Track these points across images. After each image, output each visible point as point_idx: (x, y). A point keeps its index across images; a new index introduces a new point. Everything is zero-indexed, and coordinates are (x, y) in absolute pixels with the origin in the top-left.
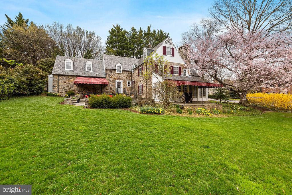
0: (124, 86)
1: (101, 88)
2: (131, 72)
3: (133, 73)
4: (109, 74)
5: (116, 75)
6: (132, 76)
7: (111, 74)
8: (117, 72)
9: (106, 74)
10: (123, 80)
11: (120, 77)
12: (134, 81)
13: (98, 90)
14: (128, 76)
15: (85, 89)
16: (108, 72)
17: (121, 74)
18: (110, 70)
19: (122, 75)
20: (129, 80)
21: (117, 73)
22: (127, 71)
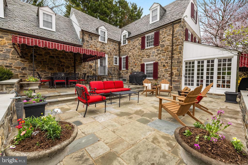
0: (110, 64)
1: (73, 65)
2: (119, 43)
3: (122, 45)
4: (88, 41)
5: (99, 45)
6: (120, 49)
7: (92, 42)
8: (100, 40)
9: (83, 40)
10: (108, 54)
11: (104, 48)
12: (127, 58)
13: (69, 67)
14: (114, 49)
15: (41, 66)
16: (86, 38)
17: (106, 44)
18: (89, 35)
19: (107, 46)
20: (116, 55)
21: (100, 42)
22: (113, 41)
